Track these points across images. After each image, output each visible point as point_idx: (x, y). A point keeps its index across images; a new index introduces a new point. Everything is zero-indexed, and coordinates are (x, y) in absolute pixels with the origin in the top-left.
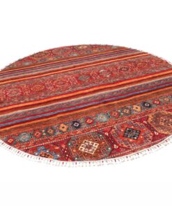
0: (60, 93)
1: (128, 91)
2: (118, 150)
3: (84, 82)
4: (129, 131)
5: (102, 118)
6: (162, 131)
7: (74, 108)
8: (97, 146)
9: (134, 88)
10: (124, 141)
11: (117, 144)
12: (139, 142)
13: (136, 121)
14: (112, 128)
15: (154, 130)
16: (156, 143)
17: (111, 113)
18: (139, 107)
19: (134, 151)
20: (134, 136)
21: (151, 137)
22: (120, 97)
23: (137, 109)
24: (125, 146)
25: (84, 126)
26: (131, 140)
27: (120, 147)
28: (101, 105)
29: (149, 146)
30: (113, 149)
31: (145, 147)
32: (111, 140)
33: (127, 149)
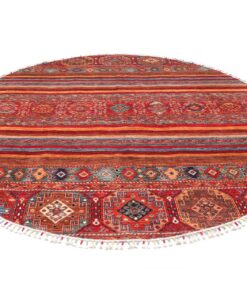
0: (69, 123)
1: (175, 143)
2: (96, 229)
3: (116, 114)
4: (134, 205)
5: (106, 175)
6: (187, 221)
7: (74, 150)
8: (68, 214)
9: (190, 140)
10: (115, 218)
11: (101, 220)
12: (137, 225)
13: (156, 193)
14: (110, 193)
15: (176, 215)
16: (165, 236)
17: (124, 170)
18: (176, 173)
19: (118, 238)
20: (136, 216)
21: (162, 224)
22: (156, 150)
23: (172, 174)
24: (111, 225)
25: (71, 180)
26: (126, 219)
27: (102, 224)
28: (118, 155)
29: (149, 237)
30: (90, 224)
31: (141, 237)
32: (95, 211)
33: (111, 230)
